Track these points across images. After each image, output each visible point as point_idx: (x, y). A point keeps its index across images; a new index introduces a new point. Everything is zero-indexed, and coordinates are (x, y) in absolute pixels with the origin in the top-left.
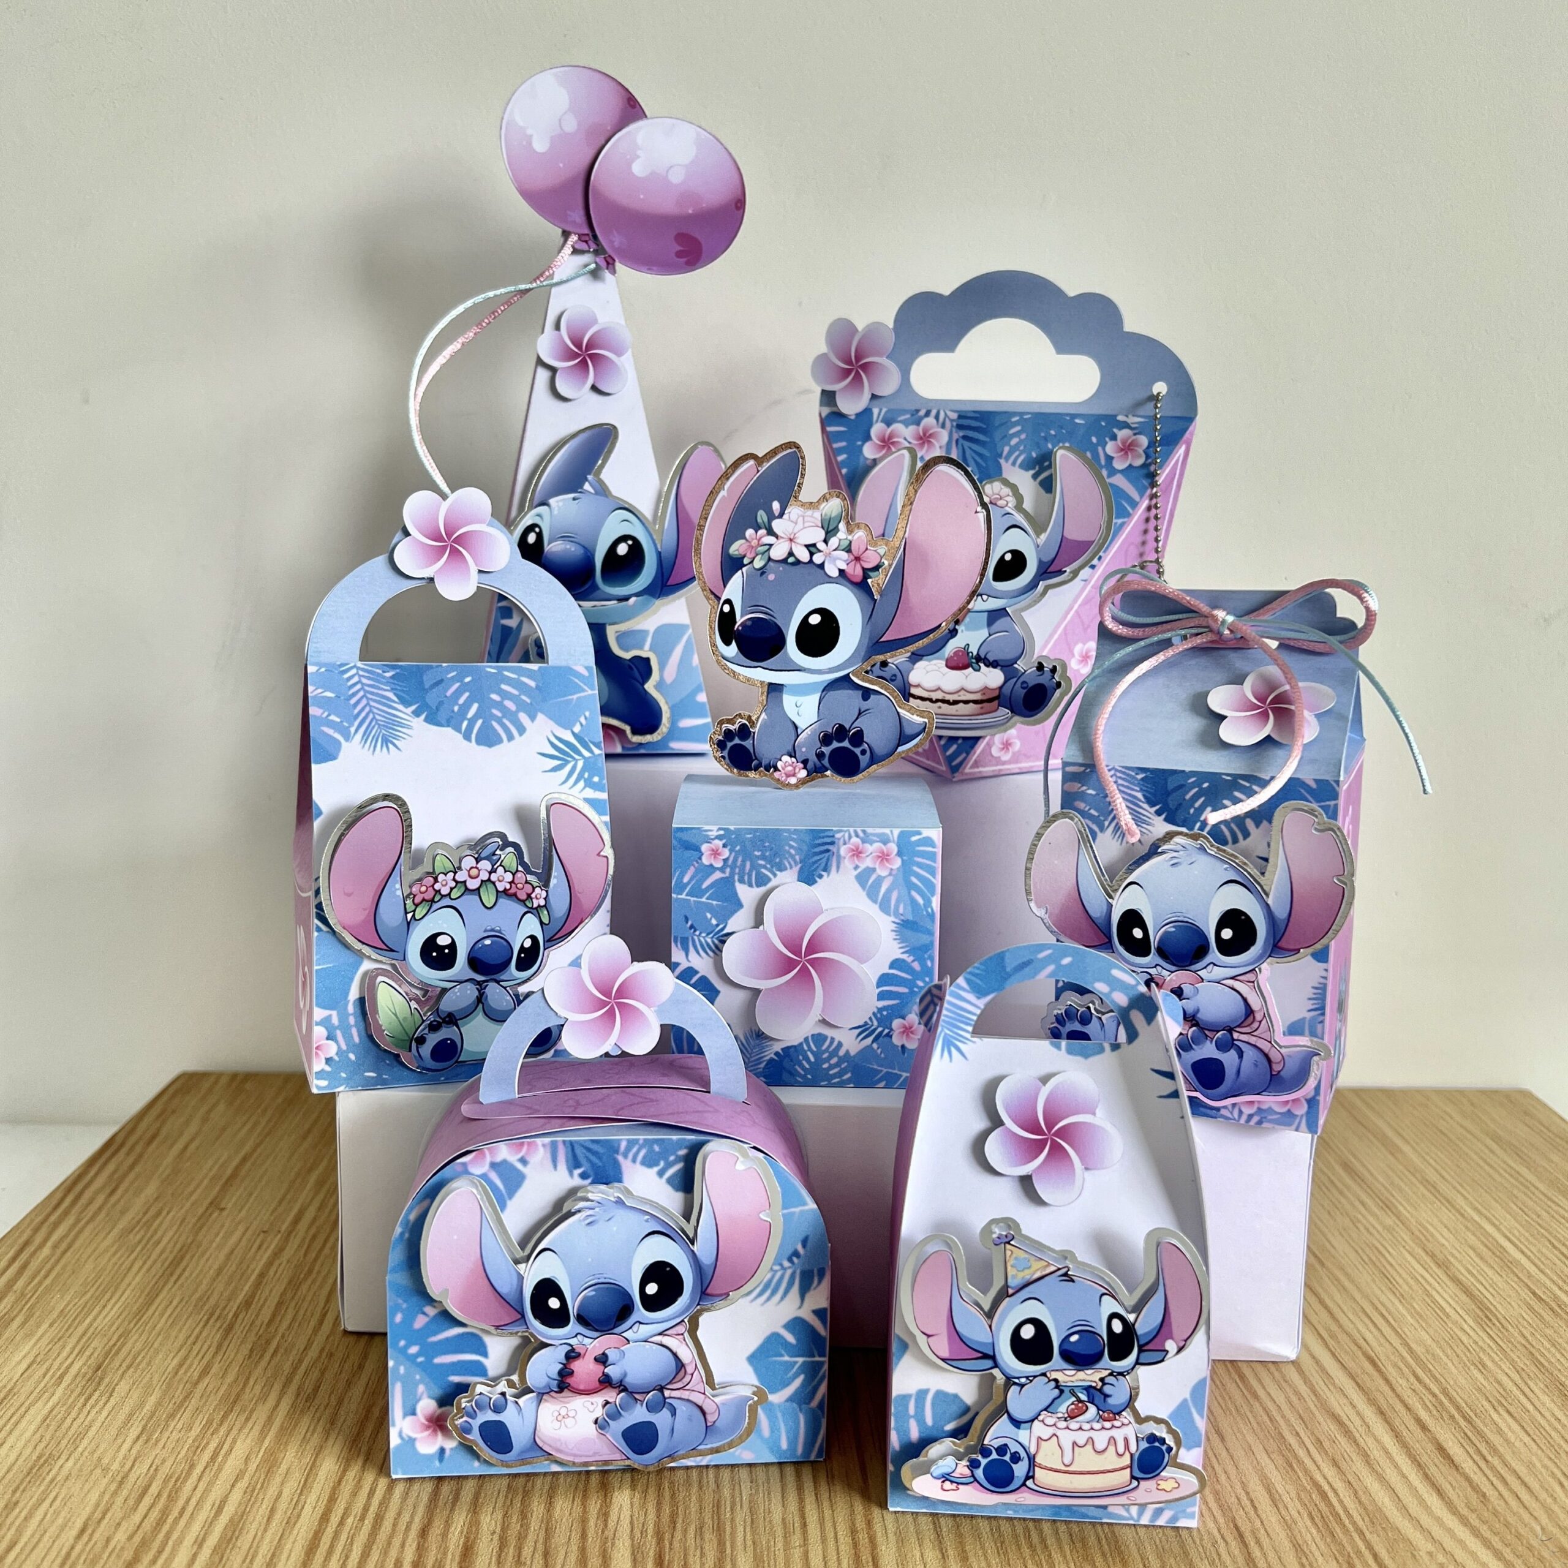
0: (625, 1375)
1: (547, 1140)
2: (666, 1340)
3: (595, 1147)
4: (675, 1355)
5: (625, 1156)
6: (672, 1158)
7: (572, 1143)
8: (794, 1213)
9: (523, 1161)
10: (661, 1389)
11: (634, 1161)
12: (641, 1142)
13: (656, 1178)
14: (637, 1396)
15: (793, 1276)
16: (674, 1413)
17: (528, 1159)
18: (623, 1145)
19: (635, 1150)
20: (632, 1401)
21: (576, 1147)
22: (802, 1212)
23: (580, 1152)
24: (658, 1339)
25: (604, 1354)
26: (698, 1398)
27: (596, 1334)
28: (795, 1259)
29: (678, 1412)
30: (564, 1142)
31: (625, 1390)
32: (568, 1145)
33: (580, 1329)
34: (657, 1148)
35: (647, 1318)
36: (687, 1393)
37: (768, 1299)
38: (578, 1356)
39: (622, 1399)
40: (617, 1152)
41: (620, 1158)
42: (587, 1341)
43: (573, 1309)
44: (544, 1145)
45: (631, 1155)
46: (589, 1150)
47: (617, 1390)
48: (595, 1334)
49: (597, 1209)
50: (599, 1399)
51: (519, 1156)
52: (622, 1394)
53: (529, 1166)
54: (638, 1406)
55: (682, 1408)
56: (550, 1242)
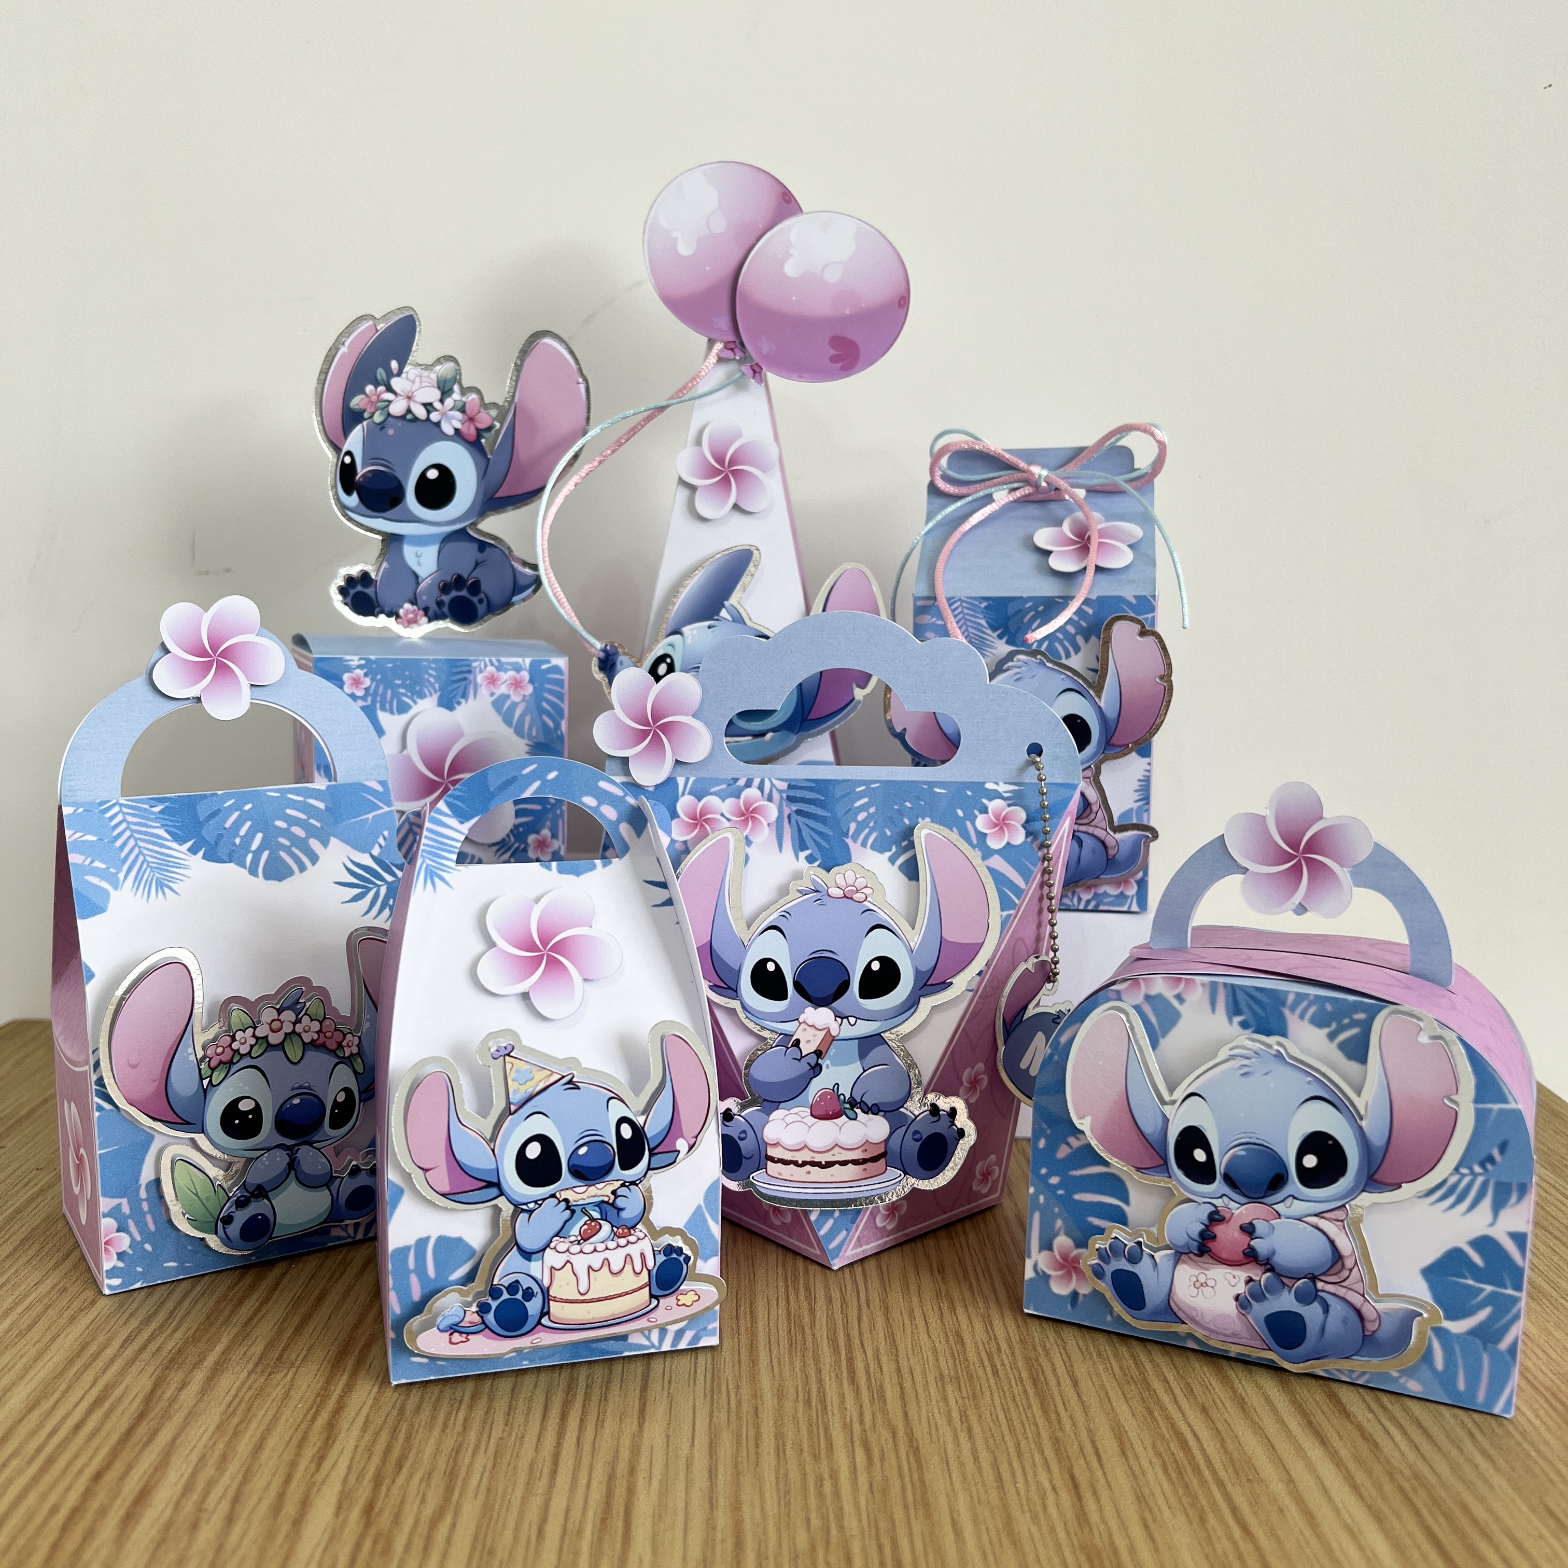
0: (1274, 1253)
1: (1207, 979)
2: (1323, 1223)
3: (1258, 995)
4: (1332, 1242)
5: (1292, 1009)
6: (1346, 1021)
7: (1233, 986)
8: (1490, 1110)
9: (1179, 998)
10: (1314, 1278)
11: (1302, 1017)
12: (1312, 997)
13: (1325, 1040)
14: (1285, 1280)
15: (1484, 1186)
16: (1326, 1308)
17: (1185, 996)
18: (1291, 998)
19: (1304, 1004)
20: (1280, 1285)
21: (1238, 991)
22: (1501, 1111)
23: (1241, 997)
24: (1314, 1220)
25: (1251, 1224)
26: (1356, 1300)
27: (1244, 1200)
28: (1489, 1166)
29: (1331, 1310)
30: (1225, 984)
31: (1271, 1269)
32: (1229, 989)
33: (1226, 1190)
34: (1329, 1007)
35: (1301, 1192)
36: (1344, 1290)
37: (1452, 1206)
38: (1222, 1220)
39: (1267, 1279)
40: (1283, 1004)
41: (1286, 1012)
42: (1233, 1205)
43: (1220, 1165)
44: (1203, 985)
45: (1299, 1010)
46: (1252, 997)
47: (1263, 1268)
48: (1243, 1200)
49: (1254, 1060)
50: (1242, 1274)
51: (1176, 992)
52: (1268, 1274)
53: (1185, 1005)
54: (1286, 1292)
55: (1336, 1307)
56: (1198, 1088)
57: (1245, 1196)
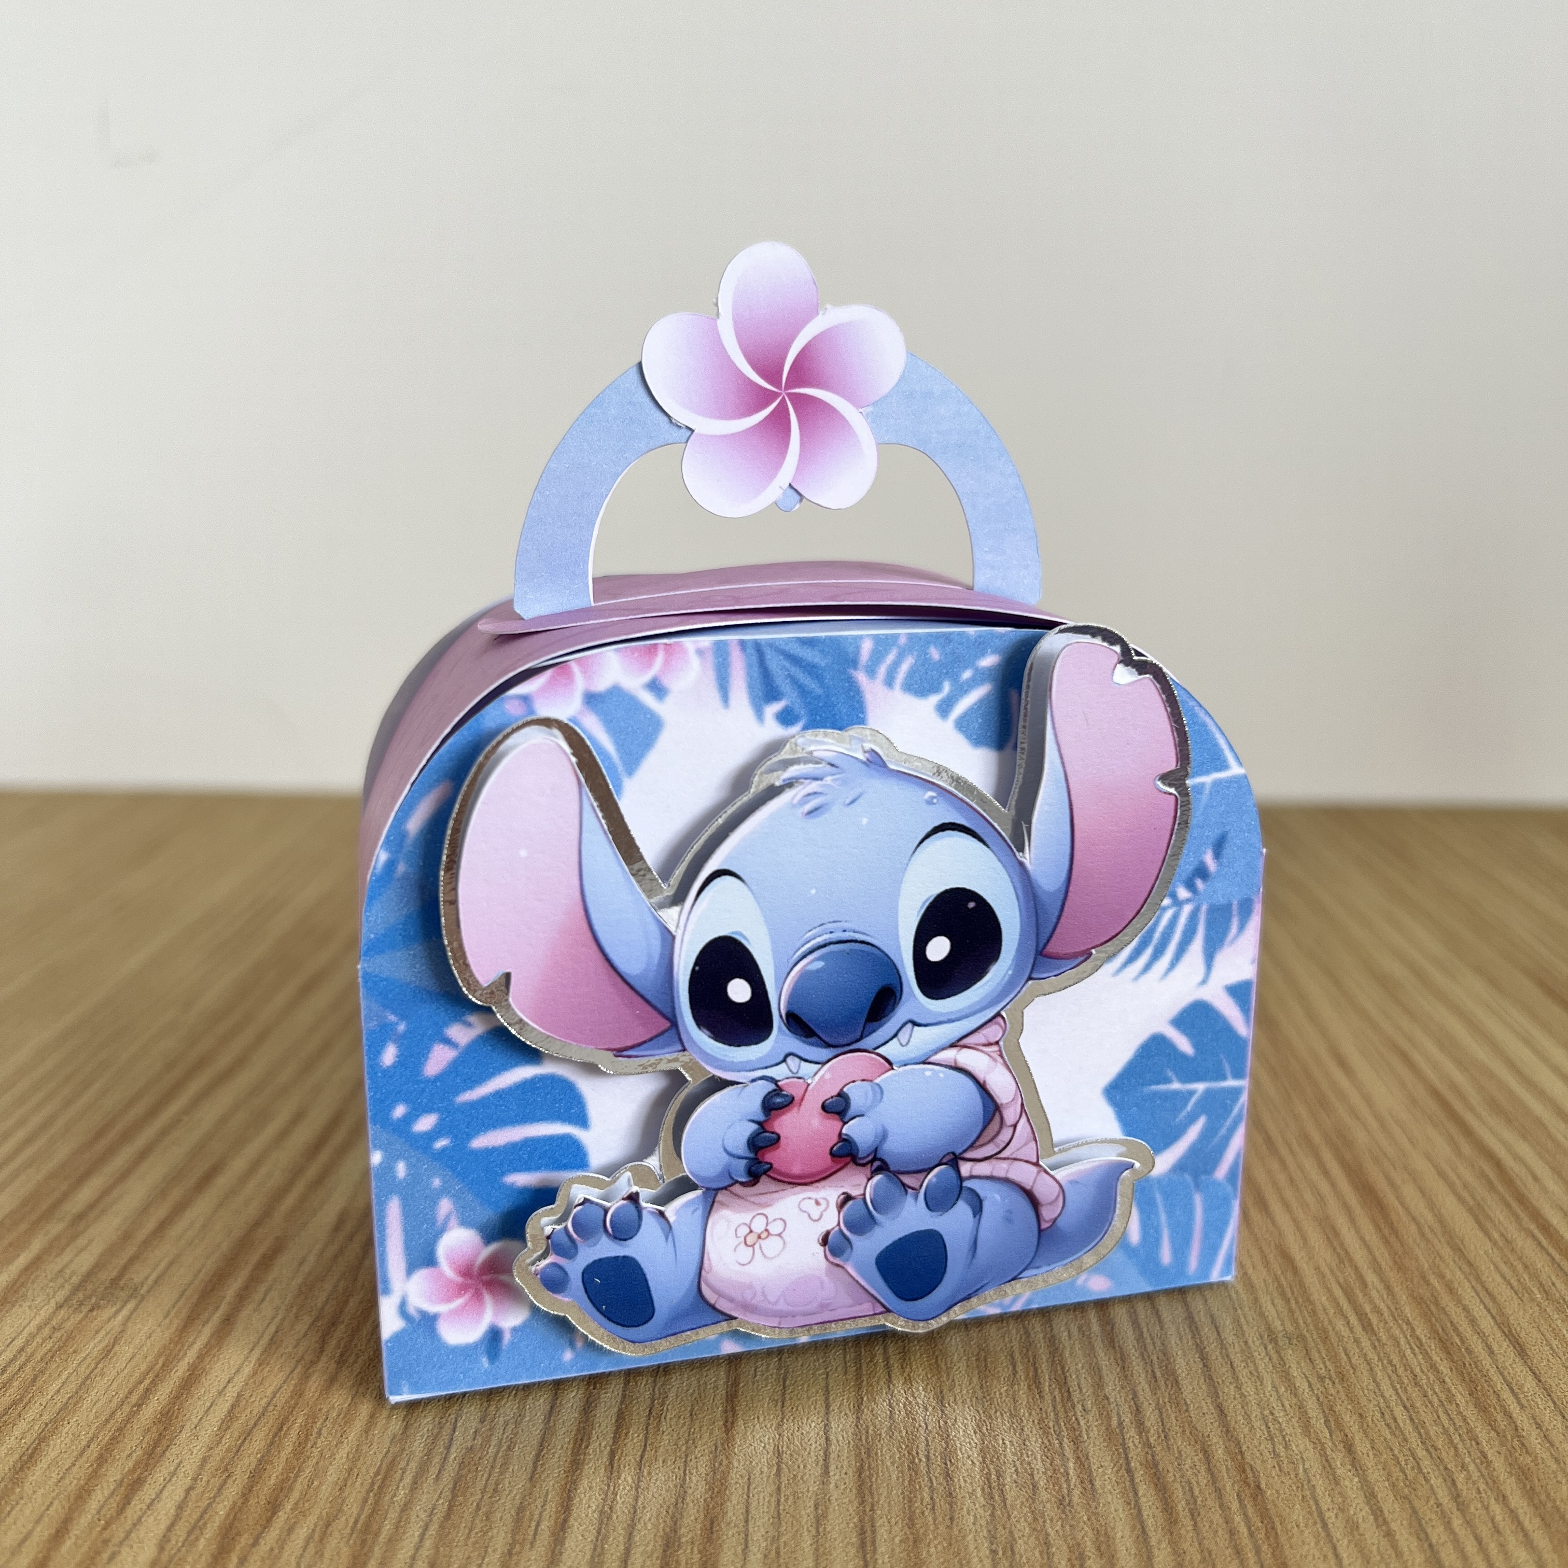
0: (884, 1136)
1: (706, 641)
2: (965, 1058)
3: (808, 654)
4: (982, 1087)
5: (871, 672)
6: (967, 675)
7: (757, 645)
8: (1203, 785)
9: (657, 688)
10: (954, 1160)
11: (889, 682)
12: (903, 641)
13: (933, 716)
14: (907, 1180)
15: (1193, 918)
16: (977, 1206)
17: (666, 682)
18: (867, 647)
19: (891, 657)
20: (897, 1191)
21: (769, 655)
22: (1217, 784)
23: (775, 663)
24: (949, 1055)
25: (841, 1095)
26: (1024, 1174)
27: (824, 1053)
28: (1199, 884)
29: (986, 1205)
30: (742, 643)
31: (883, 1167)
32: (751, 650)
33: (795, 1044)
34: (935, 654)
35: (929, 1012)
36: (1004, 1165)
37: (1147, 967)
38: (790, 1102)
39: (876, 1188)
40: (854, 663)
41: (861, 677)
42: (807, 1069)
43: (778, 1002)
44: (700, 652)
45: (882, 670)
46: (795, 660)
47: (867, 1170)
48: (822, 1053)
49: (828, 779)
50: (830, 1193)
51: (647, 677)
52: (878, 1178)
53: (670, 700)
54: (910, 1199)
55: (993, 1197)
56: (728, 858)
57: (828, 1045)
